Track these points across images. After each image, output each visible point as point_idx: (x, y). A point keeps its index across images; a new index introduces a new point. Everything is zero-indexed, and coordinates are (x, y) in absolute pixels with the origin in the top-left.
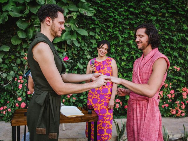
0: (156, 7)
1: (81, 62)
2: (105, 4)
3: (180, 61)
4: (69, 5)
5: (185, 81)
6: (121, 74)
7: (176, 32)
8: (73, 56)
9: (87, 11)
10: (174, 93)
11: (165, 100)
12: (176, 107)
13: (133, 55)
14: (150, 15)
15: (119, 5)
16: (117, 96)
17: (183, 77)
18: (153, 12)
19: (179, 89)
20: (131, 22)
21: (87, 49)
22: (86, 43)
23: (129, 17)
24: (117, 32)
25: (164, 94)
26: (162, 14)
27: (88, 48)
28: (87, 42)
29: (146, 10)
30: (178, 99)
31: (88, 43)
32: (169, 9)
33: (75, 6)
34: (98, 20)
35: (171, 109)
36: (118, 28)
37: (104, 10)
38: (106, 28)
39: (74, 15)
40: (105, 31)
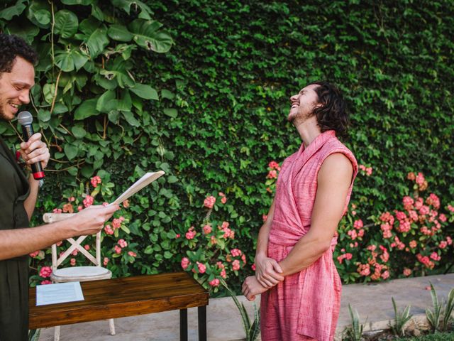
0: (312, 30)
1: (144, 163)
2: (196, 23)
3: (372, 152)
4: (108, 27)
5: (385, 199)
6: (239, 189)
7: (359, 87)
8: (123, 149)
9: (153, 40)
10: (362, 226)
11: (343, 243)
12: (369, 259)
13: (267, 143)
14: (300, 48)
15: (227, 24)
16: (234, 242)
17: (380, 189)
18: (308, 40)
19: (372, 217)
20: (257, 66)
21: (156, 131)
22: (153, 116)
23: (252, 53)
24: (226, 90)
25: (341, 231)
26: (326, 45)
27: (159, 131)
28: (156, 114)
29: (292, 37)
30: (372, 241)
31: (157, 117)
32: (342, 33)
33: (125, 27)
34: (179, 61)
35: (358, 263)
36: (229, 80)
37: (193, 37)
38: (200, 81)
39: (125, 51)
40: (197, 88)
